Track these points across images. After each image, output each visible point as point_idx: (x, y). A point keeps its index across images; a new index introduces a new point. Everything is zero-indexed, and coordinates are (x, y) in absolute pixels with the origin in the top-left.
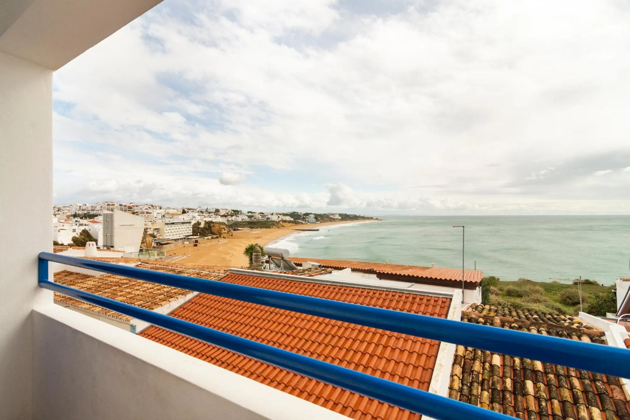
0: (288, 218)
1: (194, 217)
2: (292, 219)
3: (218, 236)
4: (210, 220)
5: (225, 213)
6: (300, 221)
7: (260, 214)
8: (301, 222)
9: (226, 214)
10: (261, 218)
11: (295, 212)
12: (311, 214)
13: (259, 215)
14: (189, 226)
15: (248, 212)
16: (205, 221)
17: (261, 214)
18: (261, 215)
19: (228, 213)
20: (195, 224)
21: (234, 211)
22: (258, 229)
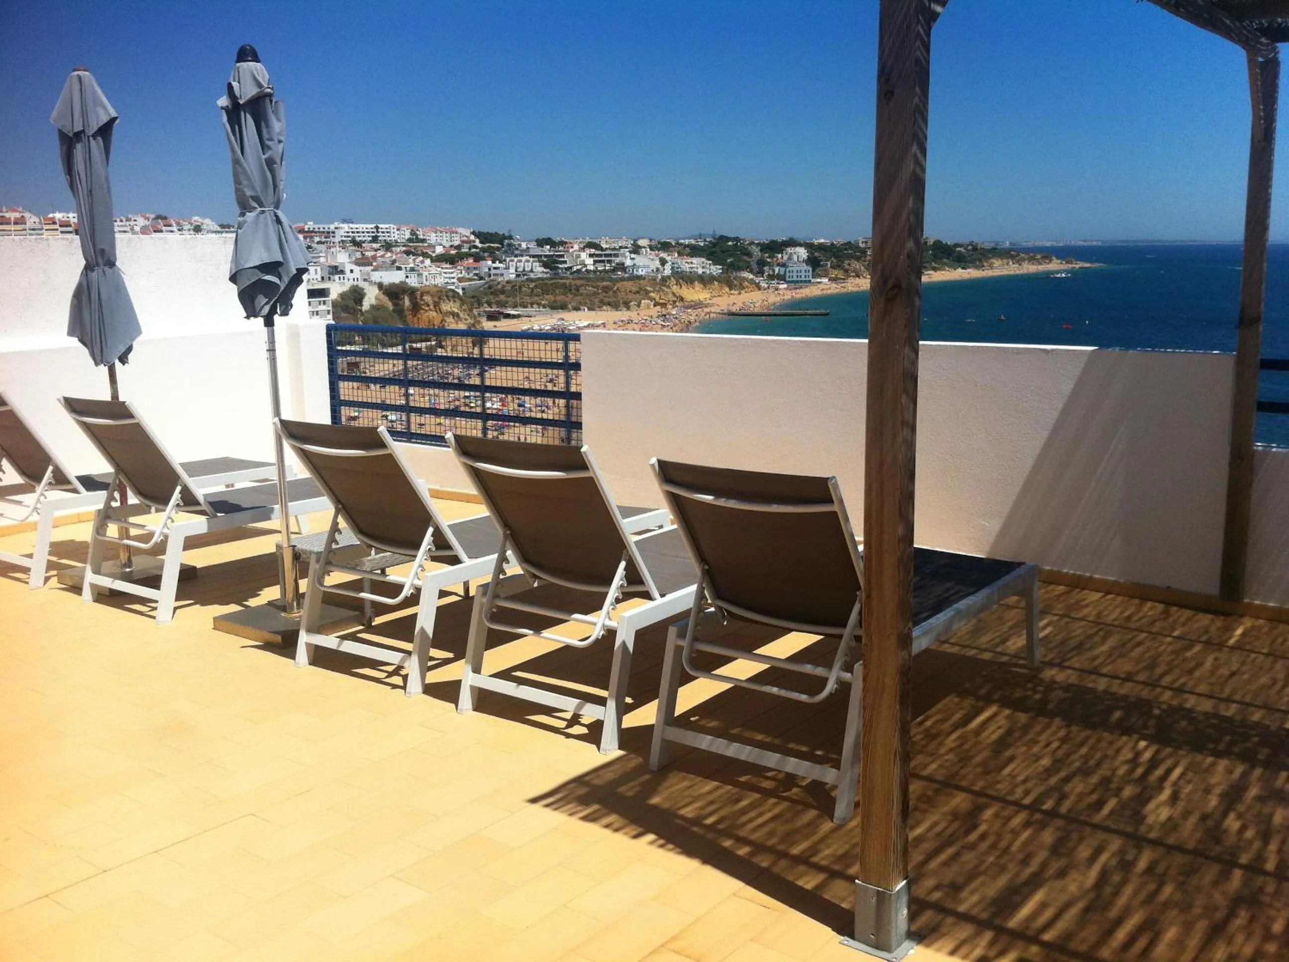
0: (698, 265)
1: (336, 270)
2: (716, 270)
3: (434, 343)
4: (397, 281)
5: (448, 245)
6: (751, 276)
7: (588, 251)
8: (752, 282)
9: (453, 252)
10: (591, 268)
11: (728, 239)
12: (792, 243)
13: (584, 255)
14: (322, 308)
15: (541, 243)
16: (380, 286)
17: (593, 251)
18: (591, 256)
19: (458, 247)
20: (343, 296)
21: (484, 237)
22: (579, 313)
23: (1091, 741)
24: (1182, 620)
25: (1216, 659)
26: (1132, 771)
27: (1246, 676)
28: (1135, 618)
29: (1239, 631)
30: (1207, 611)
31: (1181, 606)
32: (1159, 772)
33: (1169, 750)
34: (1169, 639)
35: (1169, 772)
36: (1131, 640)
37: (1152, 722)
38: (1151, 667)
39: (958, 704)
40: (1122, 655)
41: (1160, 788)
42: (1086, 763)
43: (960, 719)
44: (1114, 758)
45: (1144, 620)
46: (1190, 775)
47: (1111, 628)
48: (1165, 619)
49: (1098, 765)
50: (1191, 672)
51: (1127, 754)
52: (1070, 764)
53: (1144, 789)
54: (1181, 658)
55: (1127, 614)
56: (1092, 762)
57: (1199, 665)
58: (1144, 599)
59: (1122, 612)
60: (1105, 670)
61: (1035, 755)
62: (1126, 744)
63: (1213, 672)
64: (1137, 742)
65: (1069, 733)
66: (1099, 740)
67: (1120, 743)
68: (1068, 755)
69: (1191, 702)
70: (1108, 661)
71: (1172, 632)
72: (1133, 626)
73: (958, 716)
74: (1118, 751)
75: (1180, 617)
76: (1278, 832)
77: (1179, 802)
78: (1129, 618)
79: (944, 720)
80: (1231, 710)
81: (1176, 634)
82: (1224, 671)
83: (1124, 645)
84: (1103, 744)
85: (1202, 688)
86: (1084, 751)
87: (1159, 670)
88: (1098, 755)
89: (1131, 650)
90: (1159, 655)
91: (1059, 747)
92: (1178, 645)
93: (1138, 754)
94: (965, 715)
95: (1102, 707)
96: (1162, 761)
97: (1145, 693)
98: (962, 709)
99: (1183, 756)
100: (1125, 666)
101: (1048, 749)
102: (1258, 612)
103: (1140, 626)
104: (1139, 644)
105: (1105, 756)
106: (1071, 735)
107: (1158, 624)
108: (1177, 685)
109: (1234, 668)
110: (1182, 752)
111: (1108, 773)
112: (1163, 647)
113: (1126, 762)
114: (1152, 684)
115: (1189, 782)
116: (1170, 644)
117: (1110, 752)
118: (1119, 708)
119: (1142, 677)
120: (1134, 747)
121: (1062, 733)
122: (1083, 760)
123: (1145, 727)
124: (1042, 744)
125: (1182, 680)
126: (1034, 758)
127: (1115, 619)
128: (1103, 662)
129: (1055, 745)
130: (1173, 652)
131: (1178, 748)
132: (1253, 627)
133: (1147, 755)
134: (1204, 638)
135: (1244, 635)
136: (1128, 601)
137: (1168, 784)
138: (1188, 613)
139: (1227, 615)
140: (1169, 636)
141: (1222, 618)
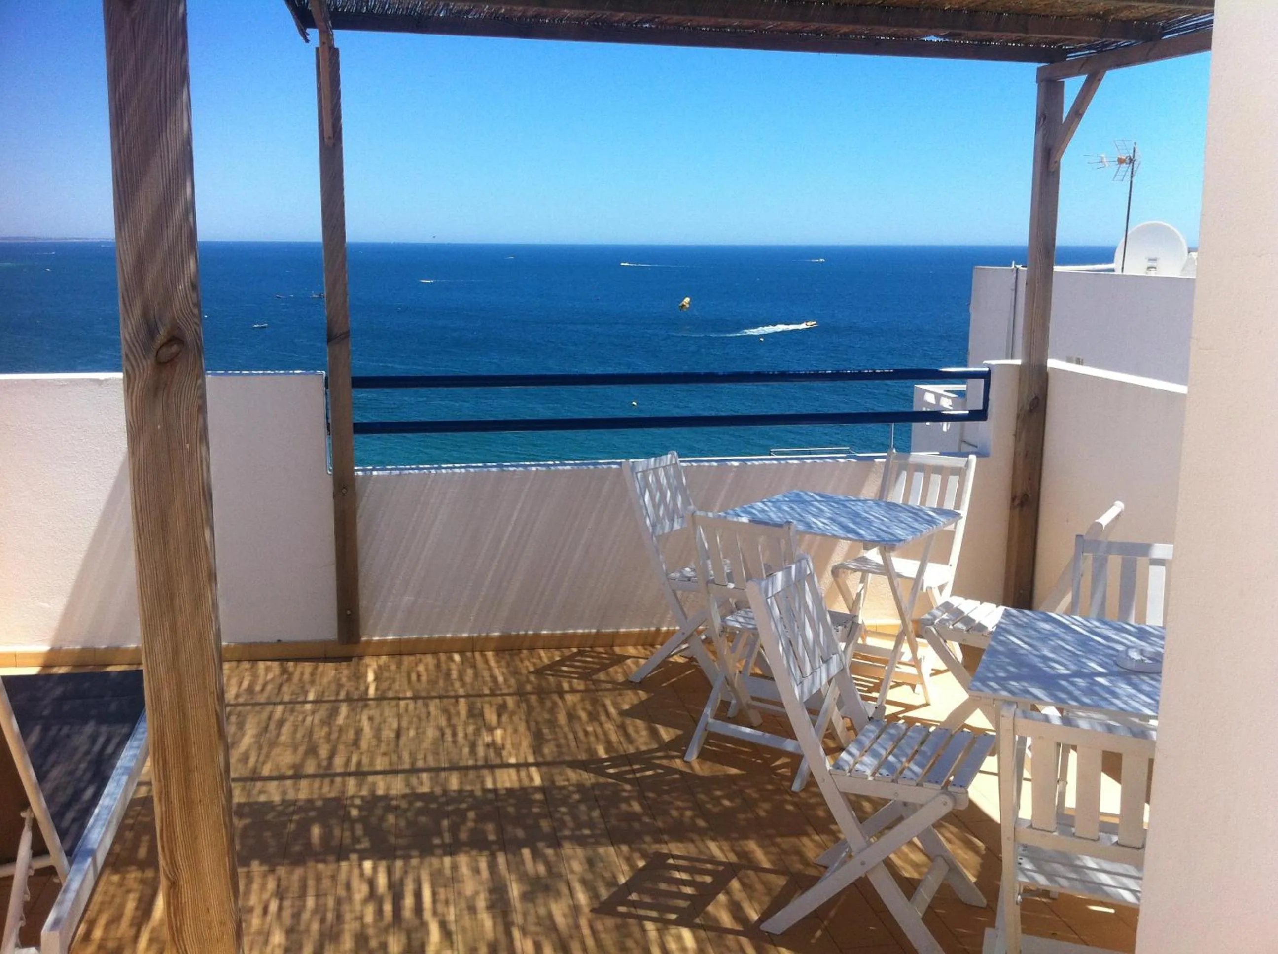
23: (311, 883)
24: (307, 677)
25: (371, 719)
26: (379, 912)
27: (412, 733)
28: (258, 688)
29: (371, 677)
30: (326, 659)
31: (297, 660)
32: (409, 901)
33: (399, 864)
34: (308, 707)
35: (418, 895)
36: (270, 718)
37: (359, 830)
38: (312, 751)
39: (120, 885)
40: (273, 744)
41: (424, 925)
42: (323, 920)
43: (137, 908)
44: (350, 899)
45: (269, 687)
46: (442, 893)
47: (239, 708)
48: (289, 680)
49: (339, 917)
50: (356, 743)
51: (360, 891)
52: (308, 930)
53: (409, 933)
54: (335, 729)
55: (245, 684)
56: (330, 916)
57: (359, 732)
58: (254, 660)
59: (240, 684)
60: (266, 771)
61: (259, 933)
62: (350, 872)
63: (377, 735)
64: (360, 866)
65: (279, 879)
66: (318, 879)
67: (343, 876)
68: (296, 916)
69: (381, 786)
70: (262, 759)
71: (306, 696)
72: (262, 698)
73: (131, 905)
74: (348, 887)
75: (302, 674)
76: (571, 937)
77: (454, 937)
78: (250, 690)
79: (116, 919)
80: (425, 784)
81: (311, 697)
82: (388, 734)
83: (266, 729)
84: (326, 883)
85: (380, 764)
86: (310, 902)
87: (324, 752)
88: (331, 902)
89: (278, 735)
90: (311, 733)
91: (280, 908)
92: (323, 712)
93: (372, 883)
94: (140, 900)
95: (292, 827)
96: (402, 883)
97: (329, 790)
98: (129, 891)
99: (418, 868)
100: (285, 759)
101: (269, 918)
102: (379, 649)
103: (269, 698)
104: (281, 723)
105: (339, 902)
106: (284, 883)
107: (285, 688)
108: (353, 767)
109: (395, 726)
110: (414, 862)
111: (356, 925)
112: (309, 719)
113: (365, 901)
114: (326, 774)
115: (447, 902)
116: (313, 713)
117: (342, 892)
118: (313, 821)
119: (310, 767)
120: (362, 875)
121: (271, 885)
122: (318, 917)
123: (356, 840)
124: (258, 911)
125: (354, 759)
126: (261, 939)
127: (237, 696)
128: (257, 761)
129: (273, 906)
130: (323, 723)
131: (407, 858)
132: (380, 667)
133: (382, 881)
134: (342, 695)
135: (377, 679)
136: (237, 667)
137: (427, 915)
138: (308, 667)
139: (348, 659)
140: (306, 702)
141: (345, 663)
